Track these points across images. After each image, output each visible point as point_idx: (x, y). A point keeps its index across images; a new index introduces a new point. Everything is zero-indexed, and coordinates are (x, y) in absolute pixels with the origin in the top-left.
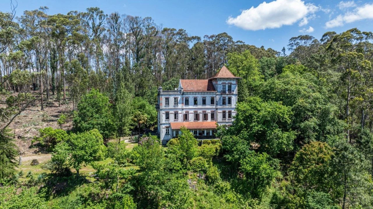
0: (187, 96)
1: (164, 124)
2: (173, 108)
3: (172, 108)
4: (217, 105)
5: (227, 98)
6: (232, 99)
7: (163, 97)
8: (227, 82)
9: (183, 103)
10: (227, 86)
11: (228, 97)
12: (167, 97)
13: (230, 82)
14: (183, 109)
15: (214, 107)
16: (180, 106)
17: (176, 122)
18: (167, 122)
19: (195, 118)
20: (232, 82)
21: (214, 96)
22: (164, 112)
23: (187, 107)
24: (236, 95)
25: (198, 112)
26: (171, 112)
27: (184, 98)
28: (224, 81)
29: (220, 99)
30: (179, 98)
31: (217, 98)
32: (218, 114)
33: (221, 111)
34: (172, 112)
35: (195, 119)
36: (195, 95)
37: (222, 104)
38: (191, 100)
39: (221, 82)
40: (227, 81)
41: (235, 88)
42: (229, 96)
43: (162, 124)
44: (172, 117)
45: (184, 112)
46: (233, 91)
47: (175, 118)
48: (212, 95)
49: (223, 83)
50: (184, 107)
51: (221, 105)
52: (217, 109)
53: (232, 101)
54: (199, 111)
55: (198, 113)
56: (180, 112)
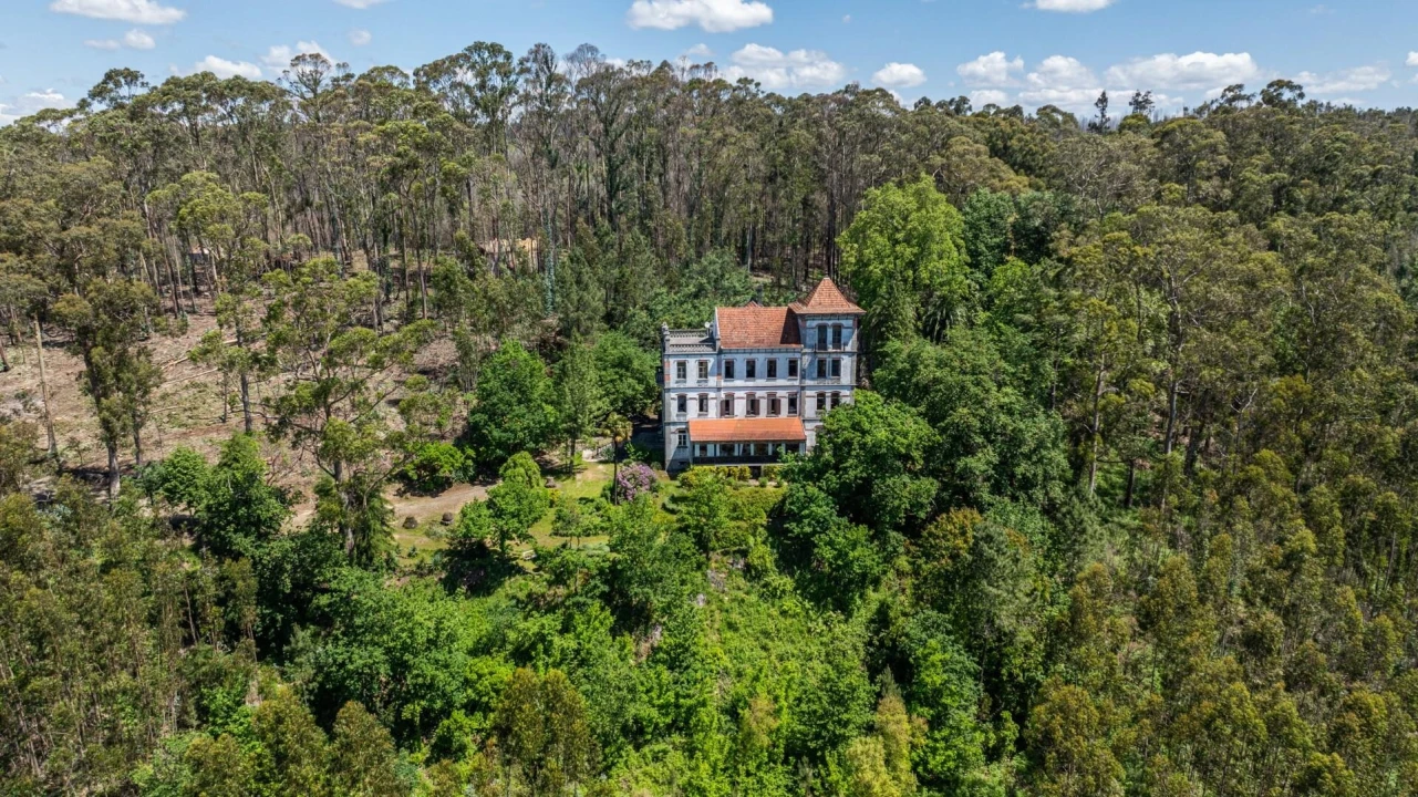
0: (729, 357)
1: (674, 423)
2: (696, 385)
3: (694, 386)
4: (803, 377)
5: (829, 360)
6: (843, 363)
7: (672, 360)
8: (830, 323)
9: (719, 374)
10: (830, 332)
11: (831, 360)
12: (682, 359)
13: (838, 322)
14: (719, 389)
15: (797, 383)
16: (712, 381)
17: (701, 419)
18: (682, 419)
19: (750, 409)
20: (844, 322)
21: (798, 355)
22: (674, 395)
23: (730, 384)
24: (851, 354)
25: (757, 396)
26: (690, 395)
27: (723, 363)
28: (822, 320)
29: (811, 363)
30: (711, 361)
31: (805, 362)
32: (806, 399)
33: (813, 393)
34: (695, 395)
35: (748, 412)
36: (751, 354)
37: (815, 375)
38: (740, 367)
39: (815, 323)
40: (830, 320)
41: (850, 337)
42: (834, 356)
43: (669, 424)
44: (693, 406)
45: (723, 395)
46: (846, 344)
47: (701, 409)
48: (791, 356)
49: (819, 326)
50: (723, 384)
51: (813, 379)
52: (803, 388)
53: (842, 369)
54: (759, 394)
55: (757, 398)
56: (712, 395)
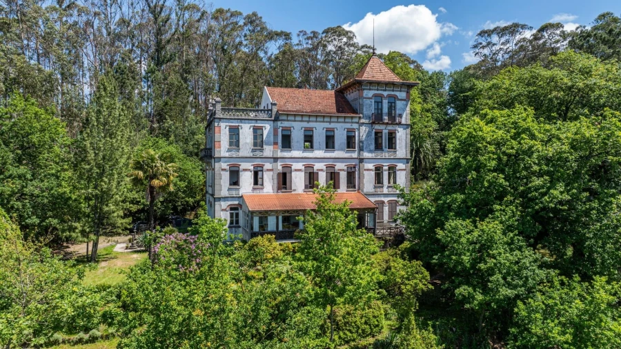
0: (286, 124)
1: (225, 199)
2: (251, 155)
3: (248, 155)
4: (361, 149)
5: (385, 132)
6: (398, 135)
7: (223, 125)
8: (385, 94)
9: (276, 143)
10: (385, 102)
11: (387, 131)
12: (235, 124)
13: (392, 93)
14: (276, 159)
15: (355, 155)
16: (268, 151)
17: (257, 193)
18: (234, 193)
19: (308, 183)
20: (398, 94)
21: (355, 126)
22: (224, 165)
23: (286, 154)
24: (407, 126)
25: (315, 168)
26: (243, 165)
27: (280, 130)
28: (378, 90)
29: (368, 135)
30: (267, 129)
31: (363, 132)
32: (365, 173)
33: (371, 166)
34: (249, 166)
35: (306, 187)
36: (308, 122)
37: (373, 147)
38: (297, 136)
39: (370, 93)
40: (385, 90)
41: (404, 110)
42: (390, 127)
43: (219, 199)
44: (246, 179)
45: (279, 166)
46: (400, 116)
47: (256, 183)
48: (348, 126)
49: (375, 96)
50: (280, 154)
51: (370, 151)
52: (361, 160)
53: (398, 142)
54: (318, 166)
55: (315, 171)
56: (268, 166)
